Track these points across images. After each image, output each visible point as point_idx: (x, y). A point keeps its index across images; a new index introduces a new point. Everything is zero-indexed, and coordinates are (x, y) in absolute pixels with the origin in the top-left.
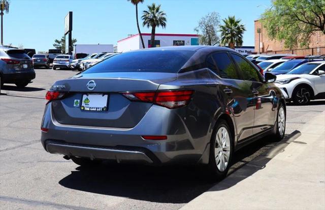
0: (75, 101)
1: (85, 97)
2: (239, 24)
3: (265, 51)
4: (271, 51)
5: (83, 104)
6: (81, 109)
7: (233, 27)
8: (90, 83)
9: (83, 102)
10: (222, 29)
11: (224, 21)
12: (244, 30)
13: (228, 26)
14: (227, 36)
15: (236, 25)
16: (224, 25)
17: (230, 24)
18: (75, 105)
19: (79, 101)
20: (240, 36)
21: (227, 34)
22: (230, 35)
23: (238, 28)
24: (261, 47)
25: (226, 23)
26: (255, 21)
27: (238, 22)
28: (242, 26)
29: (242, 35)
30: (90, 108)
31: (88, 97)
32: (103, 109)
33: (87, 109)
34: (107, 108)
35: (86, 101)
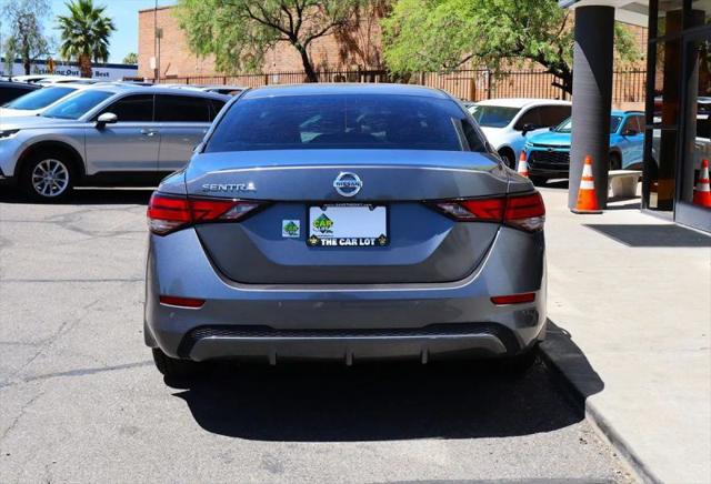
0: (285, 223)
2: (102, 16)
3: (162, 75)
4: (175, 77)
5: (314, 231)
6: (309, 244)
7: (88, 21)
9: (312, 226)
10: (64, 25)
11: (70, 7)
12: (113, 28)
13: (77, 20)
14: (75, 41)
15: (95, 17)
16: (69, 15)
17: (80, 13)
18: (285, 234)
19: (297, 223)
20: (103, 41)
21: (76, 36)
22: (81, 38)
23: (100, 25)
24: (153, 66)
25: (75, 13)
26: (141, 12)
27: (101, 11)
28: (107, 19)
29: (108, 38)
30: (338, 240)
31: (325, 213)
32: (377, 241)
33: (329, 242)
34: (389, 237)
35: (322, 223)
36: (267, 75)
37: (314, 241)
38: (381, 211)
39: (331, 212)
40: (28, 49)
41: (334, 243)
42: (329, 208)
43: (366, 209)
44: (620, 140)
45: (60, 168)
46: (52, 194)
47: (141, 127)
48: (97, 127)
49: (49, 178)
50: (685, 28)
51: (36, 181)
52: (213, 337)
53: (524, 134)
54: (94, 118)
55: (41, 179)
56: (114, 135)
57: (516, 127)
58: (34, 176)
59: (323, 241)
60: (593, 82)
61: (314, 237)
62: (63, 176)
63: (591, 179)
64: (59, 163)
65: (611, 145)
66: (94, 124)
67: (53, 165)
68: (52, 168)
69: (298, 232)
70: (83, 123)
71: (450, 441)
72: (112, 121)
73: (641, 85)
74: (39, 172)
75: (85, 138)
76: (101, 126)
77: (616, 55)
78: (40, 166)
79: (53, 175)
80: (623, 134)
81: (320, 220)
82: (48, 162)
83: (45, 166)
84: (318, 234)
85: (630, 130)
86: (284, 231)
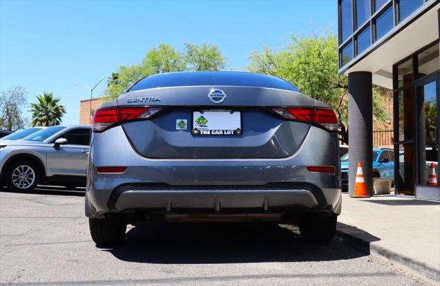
0: (178, 121)
1: (197, 115)
2: (58, 104)
5: (196, 126)
6: (193, 133)
7: (49, 107)
9: (195, 123)
10: (35, 109)
11: (38, 98)
12: (64, 112)
13: (42, 106)
14: (40, 119)
15: (53, 105)
16: (38, 103)
17: (45, 102)
18: (178, 128)
19: (185, 121)
20: (58, 120)
21: (41, 116)
22: (45, 117)
23: (57, 109)
25: (41, 102)
26: (82, 102)
27: (58, 101)
28: (61, 107)
29: (61, 118)
30: (211, 131)
31: (203, 115)
32: (235, 132)
33: (205, 133)
34: (242, 129)
35: (201, 121)
37: (196, 132)
38: (237, 115)
39: (207, 115)
40: (11, 125)
41: (209, 133)
42: (205, 113)
43: (228, 113)
44: (378, 166)
45: (30, 171)
46: (24, 187)
47: (82, 148)
48: (54, 147)
49: (23, 177)
51: (14, 178)
52: (130, 191)
54: (53, 141)
55: (17, 177)
56: (64, 152)
58: (14, 175)
59: (202, 132)
60: (361, 117)
61: (196, 129)
62: (31, 176)
63: (362, 176)
64: (29, 168)
65: (374, 168)
66: (53, 145)
67: (26, 169)
68: (25, 171)
69: (186, 127)
70: (46, 145)
72: (64, 143)
73: (390, 140)
74: (17, 172)
75: (46, 153)
76: (57, 146)
78: (17, 169)
79: (25, 175)
80: (380, 161)
81: (200, 119)
82: (23, 167)
83: (20, 169)
84: (198, 127)
85: (384, 159)
86: (177, 126)
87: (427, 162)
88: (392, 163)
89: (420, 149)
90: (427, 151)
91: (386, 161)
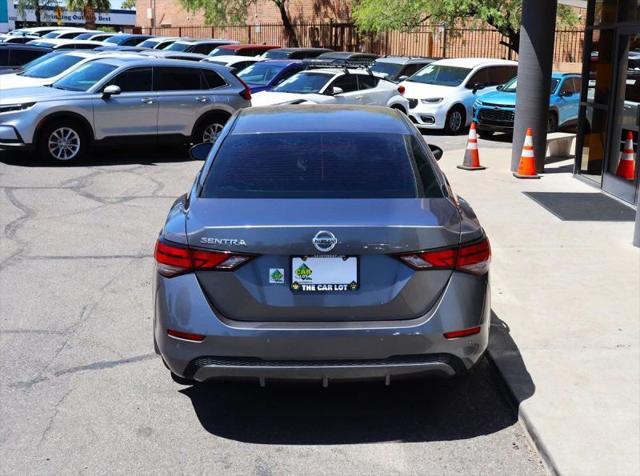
0: (272, 271)
1: (297, 263)
3: (157, 24)
4: (169, 26)
5: (296, 278)
6: (292, 289)
8: (319, 237)
9: (294, 274)
18: (272, 281)
19: (282, 271)
24: (150, 16)
30: (316, 286)
31: (305, 263)
32: (349, 287)
33: (309, 288)
34: (358, 284)
35: (303, 271)
36: (250, 27)
37: (296, 287)
38: (353, 261)
39: (310, 262)
41: (313, 289)
42: (308, 259)
43: (339, 260)
44: (558, 100)
45: (72, 135)
46: (66, 158)
47: (143, 97)
48: (103, 98)
49: (63, 144)
50: (619, 22)
51: (52, 146)
52: (213, 366)
53: (474, 92)
54: (100, 90)
55: (56, 145)
56: (118, 104)
57: (468, 86)
58: (50, 142)
59: (304, 287)
61: (296, 283)
62: (75, 142)
63: (532, 148)
64: (71, 131)
65: (551, 105)
66: (101, 95)
67: (66, 132)
68: (65, 136)
69: (282, 279)
70: (90, 95)
71: (408, 444)
72: (117, 93)
74: (54, 139)
75: (93, 107)
76: (107, 96)
77: (558, 19)
78: (55, 134)
79: (66, 141)
80: (560, 95)
81: (301, 269)
82: (62, 130)
83: (59, 133)
84: (300, 280)
85: (567, 91)
86: (271, 278)
87: (626, 102)
88: (577, 96)
89: (618, 81)
90: (628, 85)
91: (569, 94)
